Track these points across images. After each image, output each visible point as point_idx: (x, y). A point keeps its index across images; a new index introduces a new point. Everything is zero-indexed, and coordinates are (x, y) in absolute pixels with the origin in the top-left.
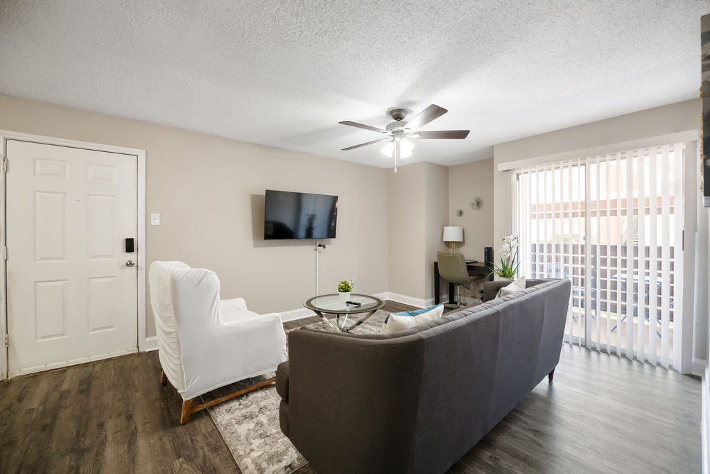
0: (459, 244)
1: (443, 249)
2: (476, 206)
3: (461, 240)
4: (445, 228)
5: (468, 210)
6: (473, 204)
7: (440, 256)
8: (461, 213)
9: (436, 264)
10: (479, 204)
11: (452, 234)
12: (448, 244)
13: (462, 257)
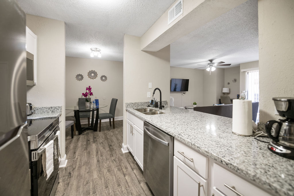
0: (228, 93)
1: (222, 95)
2: (234, 82)
3: (229, 92)
4: (223, 88)
5: (231, 83)
6: (233, 81)
7: (221, 97)
8: (229, 83)
9: (220, 99)
10: (235, 80)
11: (225, 90)
12: (224, 93)
13: (229, 97)
